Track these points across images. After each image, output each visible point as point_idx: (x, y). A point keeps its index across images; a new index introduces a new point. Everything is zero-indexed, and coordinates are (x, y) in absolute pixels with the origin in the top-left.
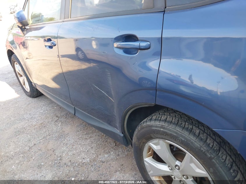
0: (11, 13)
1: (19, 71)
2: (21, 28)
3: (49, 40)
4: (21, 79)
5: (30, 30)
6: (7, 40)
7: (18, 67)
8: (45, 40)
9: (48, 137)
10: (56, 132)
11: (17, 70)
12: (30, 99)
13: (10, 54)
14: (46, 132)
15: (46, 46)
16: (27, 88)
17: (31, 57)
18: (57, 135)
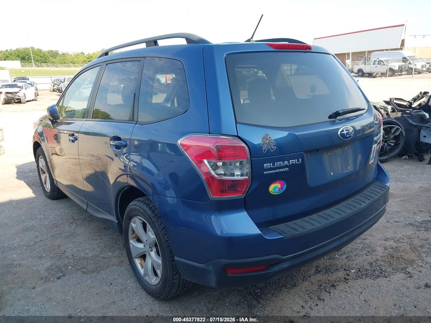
0: (53, 91)
1: (43, 166)
2: (52, 121)
3: (73, 135)
4: (43, 177)
5: (62, 124)
6: (36, 131)
7: (42, 162)
8: (69, 135)
9: (58, 235)
10: (68, 232)
11: (40, 165)
12: (49, 201)
13: (37, 146)
14: (57, 231)
15: (70, 140)
16: (48, 187)
17: (63, 153)
18: (67, 234)
